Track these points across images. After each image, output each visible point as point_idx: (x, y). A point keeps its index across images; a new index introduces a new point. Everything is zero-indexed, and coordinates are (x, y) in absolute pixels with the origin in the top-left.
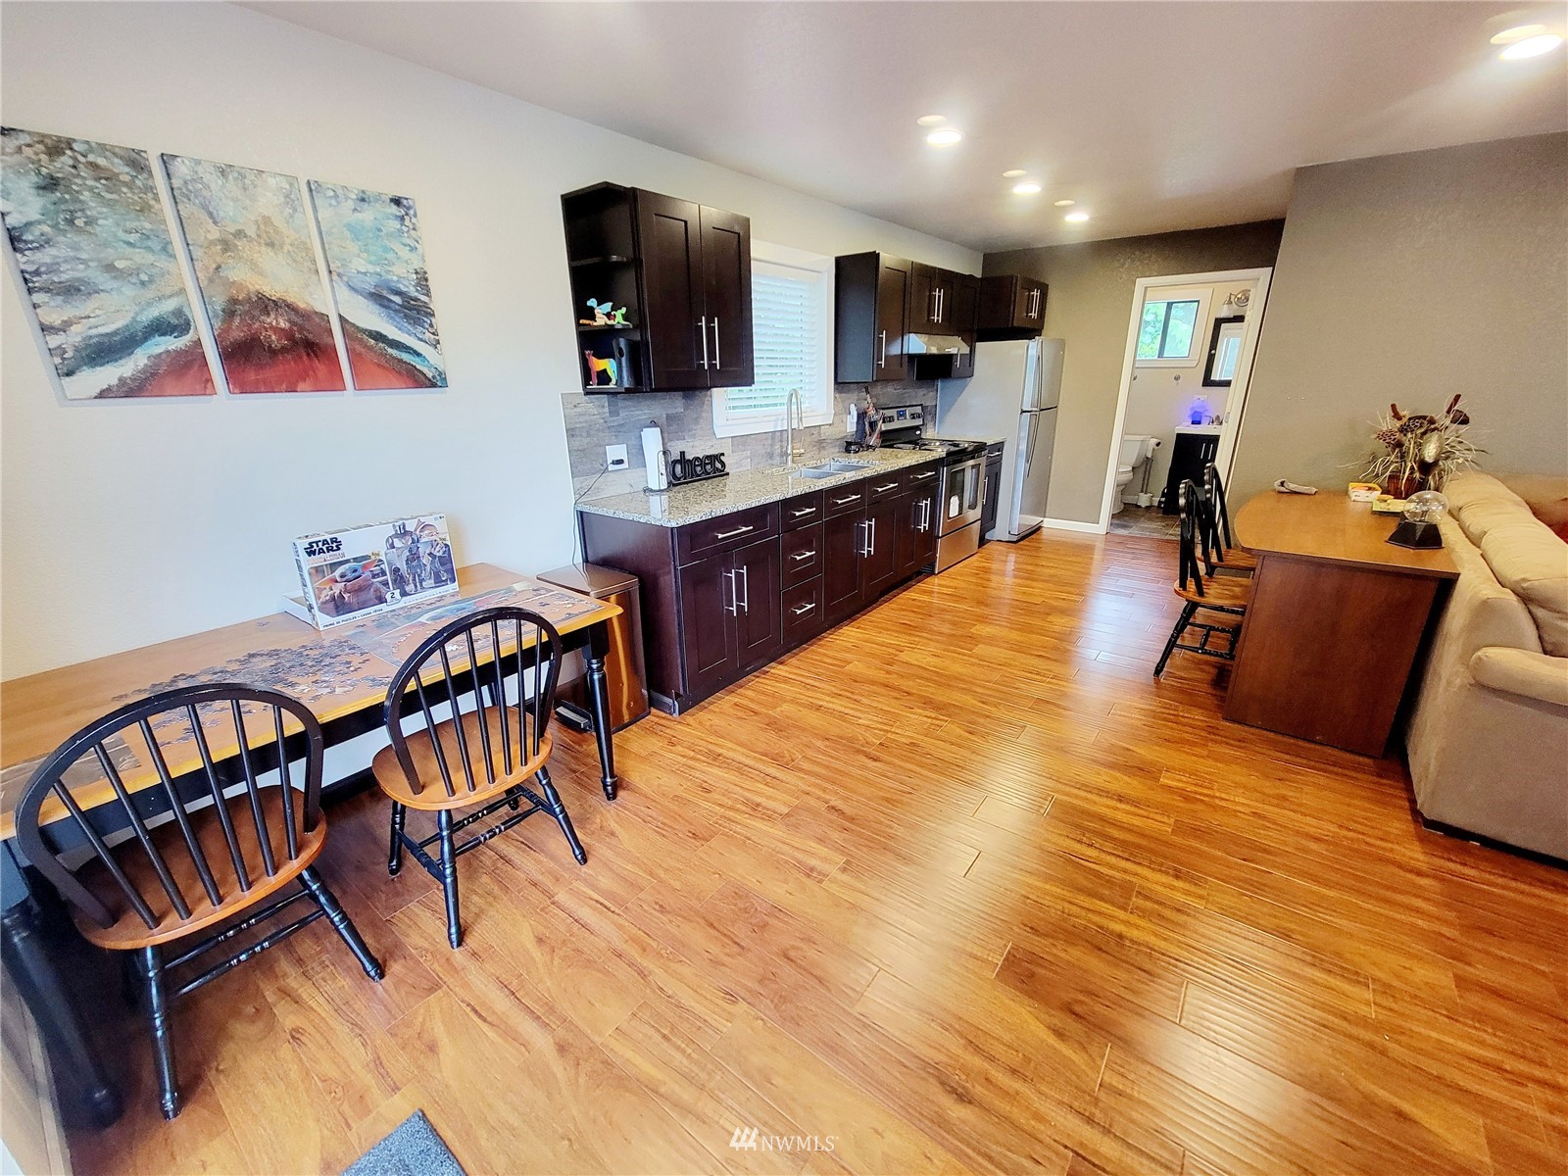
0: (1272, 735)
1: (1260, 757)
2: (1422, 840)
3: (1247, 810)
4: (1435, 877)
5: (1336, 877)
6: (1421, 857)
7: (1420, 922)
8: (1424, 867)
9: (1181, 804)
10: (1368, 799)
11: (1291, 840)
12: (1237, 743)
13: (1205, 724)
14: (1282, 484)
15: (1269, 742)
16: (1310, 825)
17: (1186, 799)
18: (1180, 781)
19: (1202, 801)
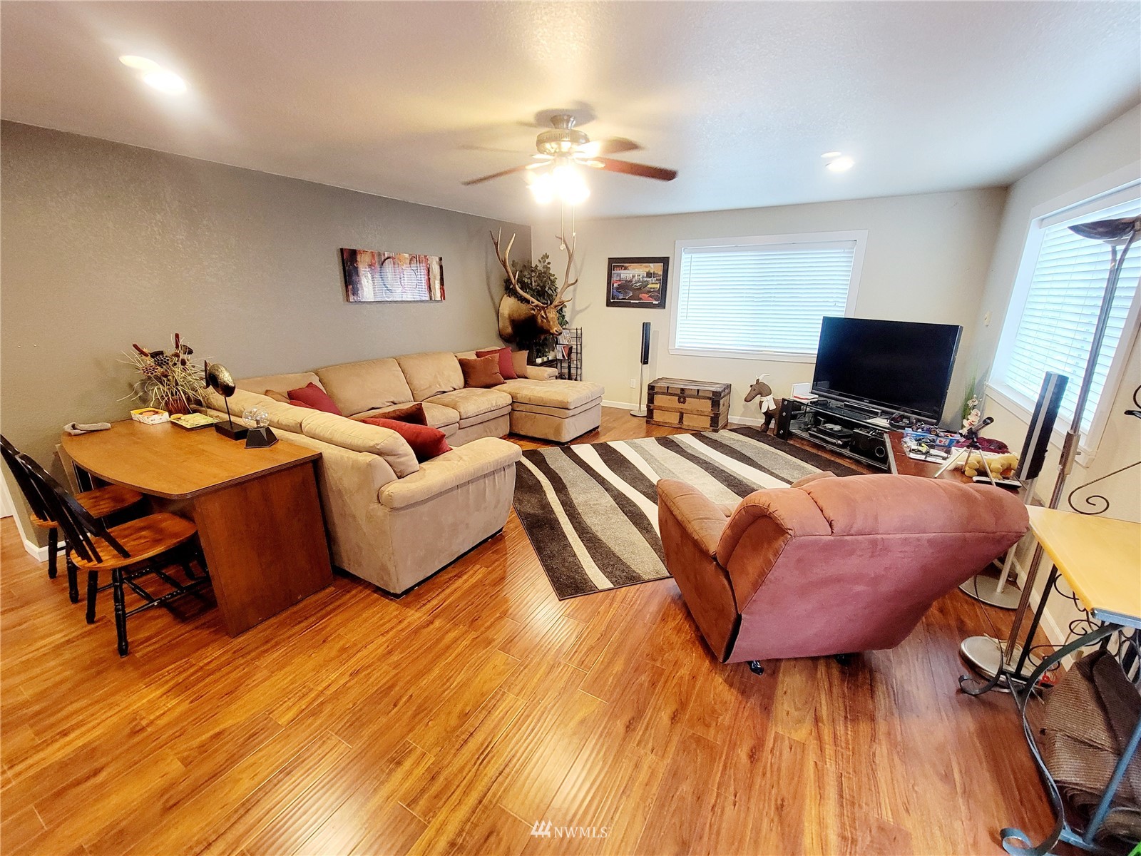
0: (273, 620)
1: (294, 641)
2: (407, 605)
3: (346, 678)
4: (435, 617)
5: (424, 662)
6: (418, 615)
7: (465, 643)
8: (425, 618)
9: (318, 722)
10: (365, 608)
11: (385, 667)
12: (269, 645)
13: (230, 654)
14: (74, 427)
15: (282, 625)
16: (376, 649)
17: (314, 713)
18: (289, 708)
19: (322, 703)
